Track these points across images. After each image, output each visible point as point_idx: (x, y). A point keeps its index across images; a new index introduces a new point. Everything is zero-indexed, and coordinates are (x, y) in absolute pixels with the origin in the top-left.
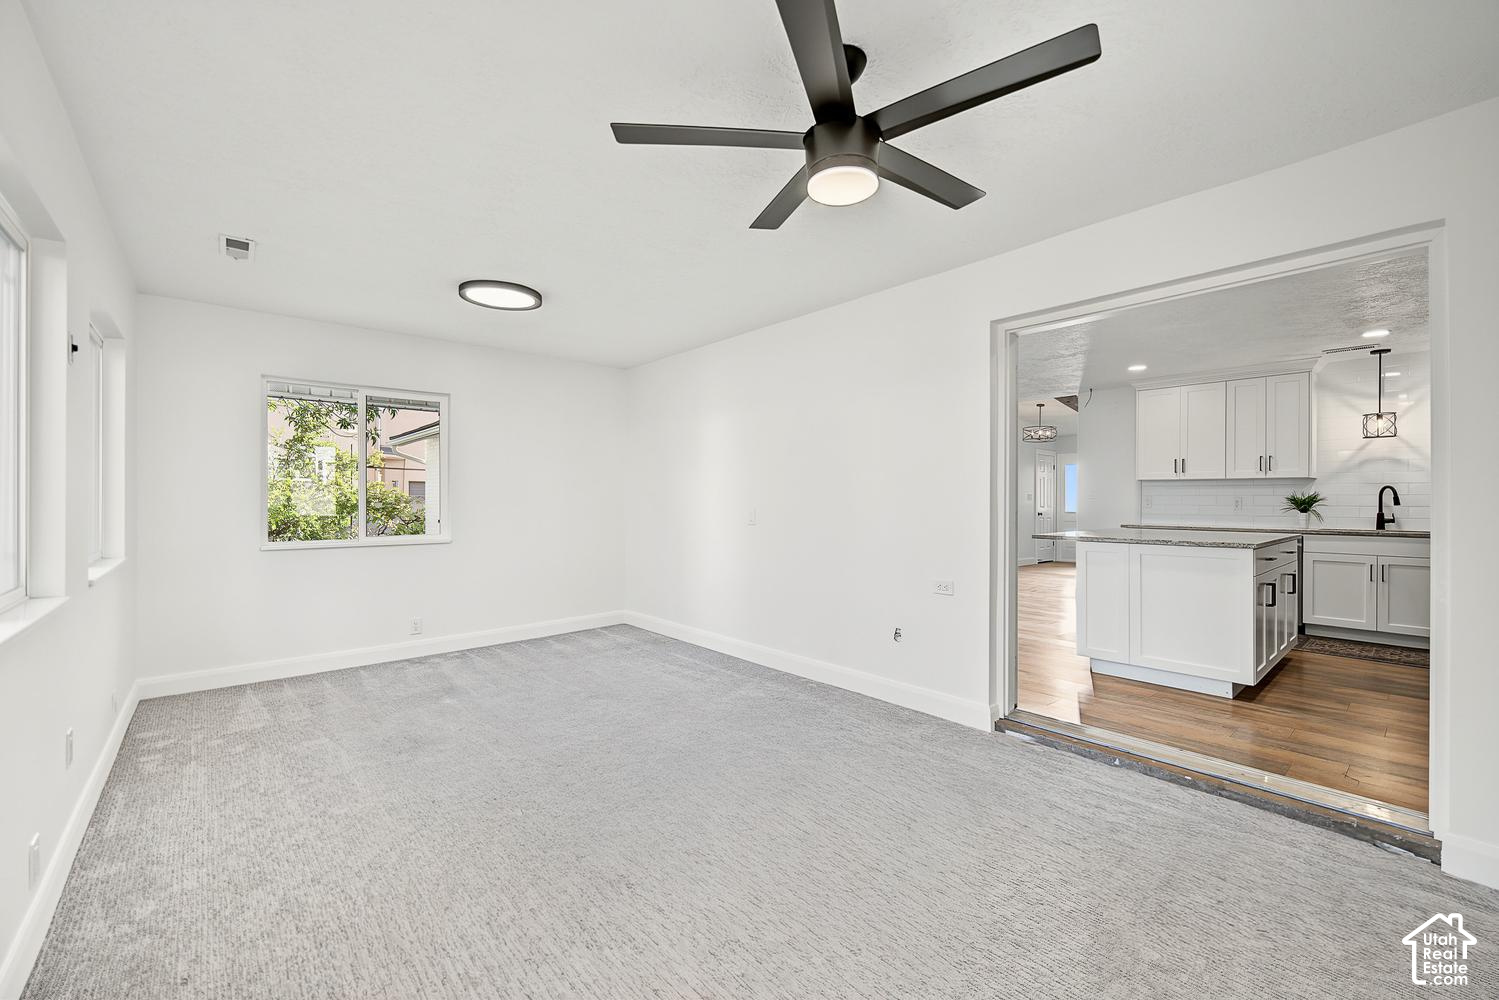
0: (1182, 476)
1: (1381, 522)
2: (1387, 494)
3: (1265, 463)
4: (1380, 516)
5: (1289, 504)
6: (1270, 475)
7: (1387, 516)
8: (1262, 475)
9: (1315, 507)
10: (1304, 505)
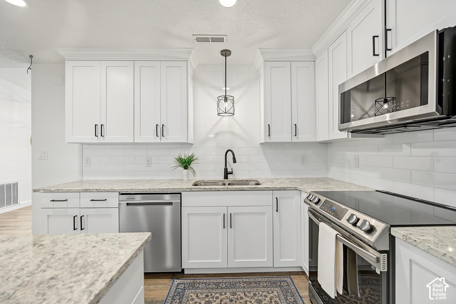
0: (101, 140)
1: (227, 174)
2: (230, 155)
3: (160, 130)
4: (226, 170)
5: (177, 164)
6: (164, 140)
7: (229, 170)
8: (158, 140)
9: (193, 165)
10: (186, 164)
